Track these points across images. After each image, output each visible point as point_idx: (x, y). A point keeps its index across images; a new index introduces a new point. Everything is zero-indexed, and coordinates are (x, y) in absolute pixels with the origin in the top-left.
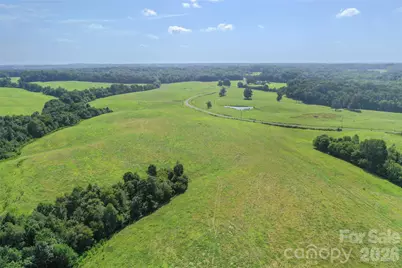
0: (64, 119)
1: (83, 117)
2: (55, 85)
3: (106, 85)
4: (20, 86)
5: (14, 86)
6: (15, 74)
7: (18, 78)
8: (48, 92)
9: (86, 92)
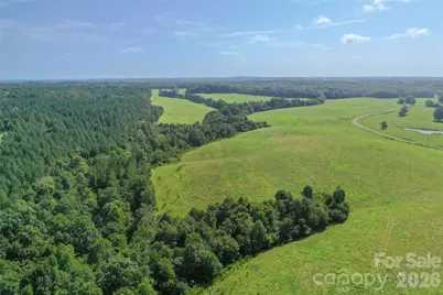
0: (222, 130)
1: (240, 130)
3: (266, 99)
4: (186, 98)
5: (181, 96)
6: (183, 87)
7: (185, 90)
8: (209, 103)
9: (245, 104)
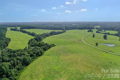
1: (45, 50)
2: (31, 31)
3: (49, 31)
4: (20, 31)
6: (19, 26)
7: (20, 27)
9: (43, 34)
